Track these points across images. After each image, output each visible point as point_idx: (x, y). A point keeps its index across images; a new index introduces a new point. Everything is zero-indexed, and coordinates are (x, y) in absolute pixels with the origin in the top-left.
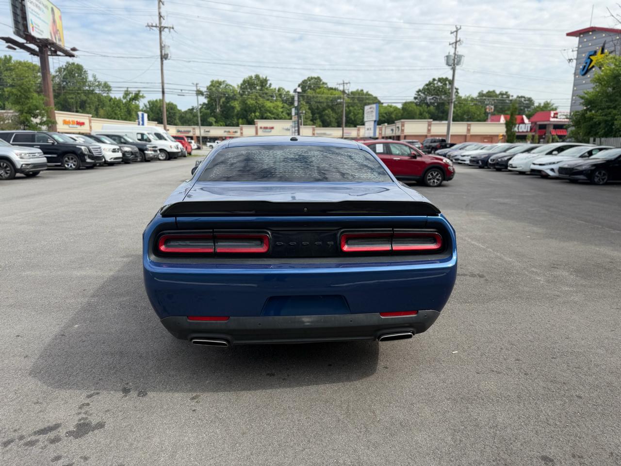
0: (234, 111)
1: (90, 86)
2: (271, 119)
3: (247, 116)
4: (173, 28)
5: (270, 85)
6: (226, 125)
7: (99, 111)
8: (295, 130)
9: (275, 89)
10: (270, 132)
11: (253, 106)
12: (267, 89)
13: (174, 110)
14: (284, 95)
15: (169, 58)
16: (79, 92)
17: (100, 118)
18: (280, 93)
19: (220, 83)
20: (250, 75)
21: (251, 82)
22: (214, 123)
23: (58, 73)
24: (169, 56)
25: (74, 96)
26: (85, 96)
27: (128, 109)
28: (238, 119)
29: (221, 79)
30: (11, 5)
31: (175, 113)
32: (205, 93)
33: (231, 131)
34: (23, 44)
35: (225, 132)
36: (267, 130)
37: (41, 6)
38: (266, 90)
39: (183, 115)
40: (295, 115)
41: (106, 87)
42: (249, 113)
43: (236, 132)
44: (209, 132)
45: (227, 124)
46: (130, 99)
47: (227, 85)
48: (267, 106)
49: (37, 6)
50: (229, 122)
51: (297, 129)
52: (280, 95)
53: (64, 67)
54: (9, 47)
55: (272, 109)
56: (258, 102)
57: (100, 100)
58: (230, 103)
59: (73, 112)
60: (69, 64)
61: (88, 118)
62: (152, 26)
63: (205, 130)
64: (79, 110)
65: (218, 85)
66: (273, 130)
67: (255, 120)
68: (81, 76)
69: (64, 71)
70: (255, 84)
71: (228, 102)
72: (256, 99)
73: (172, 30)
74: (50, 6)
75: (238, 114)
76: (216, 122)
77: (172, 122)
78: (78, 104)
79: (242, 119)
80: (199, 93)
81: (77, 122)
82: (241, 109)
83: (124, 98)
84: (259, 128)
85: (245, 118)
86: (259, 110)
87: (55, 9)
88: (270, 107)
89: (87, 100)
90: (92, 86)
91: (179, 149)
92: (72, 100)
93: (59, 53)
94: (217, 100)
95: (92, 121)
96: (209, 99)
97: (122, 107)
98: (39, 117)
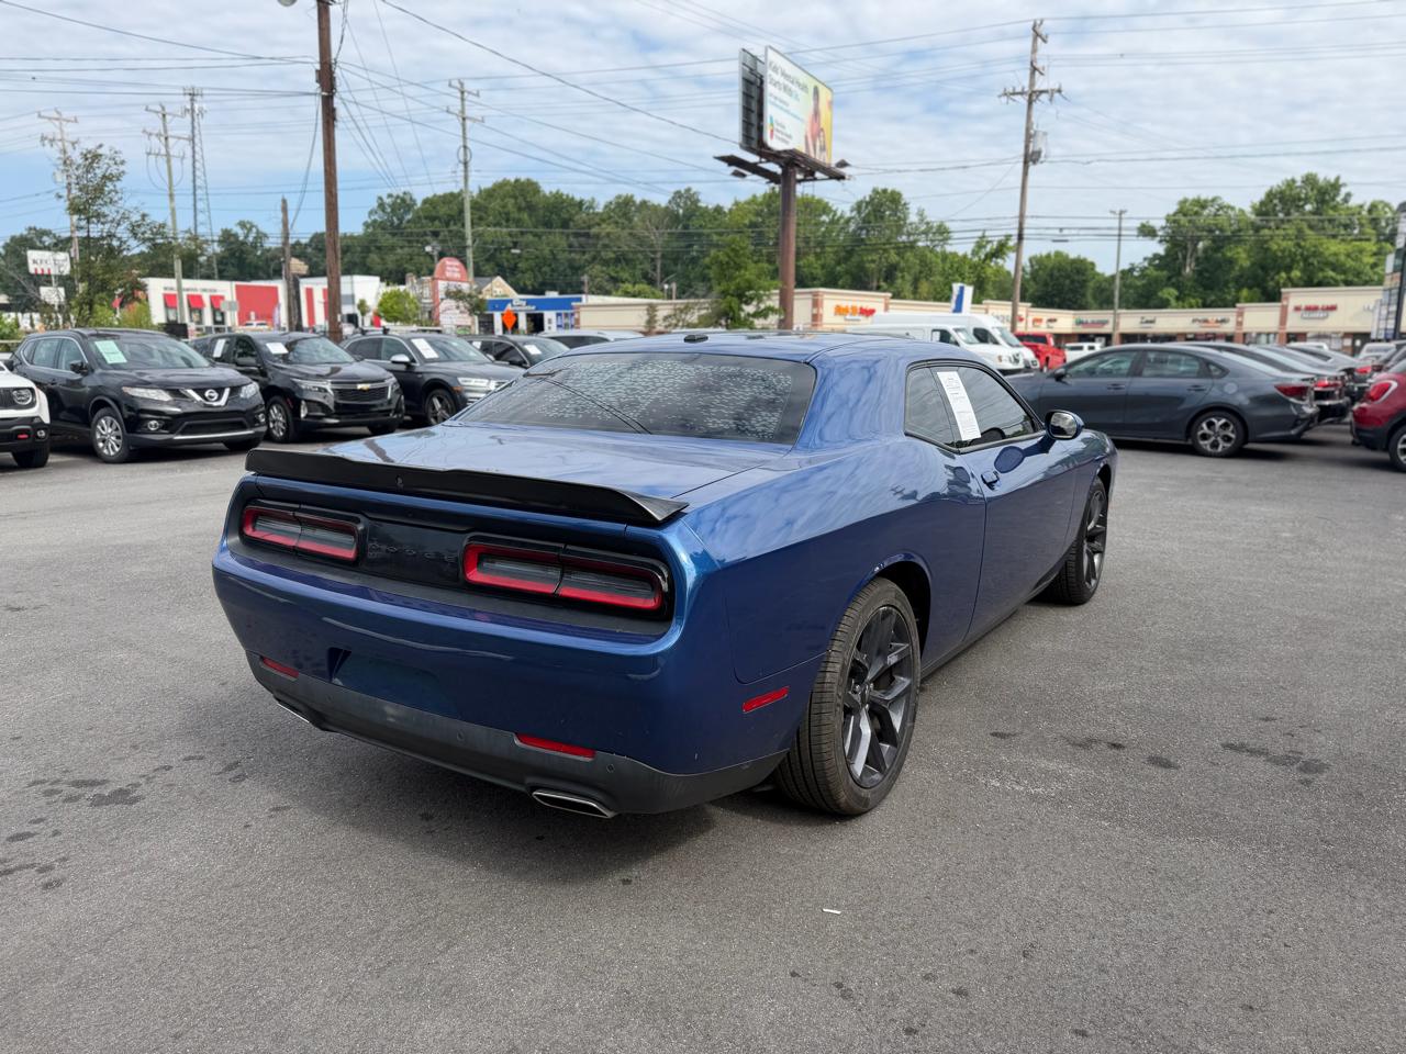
0: (1233, 268)
1: (909, 234)
2: (1336, 284)
3: (1264, 280)
4: (1059, 91)
5: (1348, 195)
6: (1205, 306)
7: (919, 285)
8: (1389, 313)
9: (1361, 207)
10: (1324, 318)
11: (1287, 253)
12: (1335, 208)
13: (1083, 274)
14: (1387, 219)
15: (1042, 159)
16: (887, 246)
17: (920, 299)
18: (1374, 215)
19: (1203, 205)
20: (1289, 178)
21: (1290, 195)
22: (1173, 302)
23: (854, 213)
24: (1043, 154)
25: (875, 257)
26: (898, 254)
27: (979, 277)
28: (1239, 290)
29: (1206, 195)
30: (741, 94)
31: (1085, 281)
32: (1160, 233)
33: (1210, 319)
34: (755, 164)
35: (1194, 321)
36: (1316, 314)
37: (794, 88)
38: (1331, 212)
39: (1104, 285)
40: (1395, 271)
41: (941, 234)
42: (1272, 273)
43: (1223, 321)
44: (1152, 322)
45: (1208, 302)
46: (986, 256)
47: (1221, 208)
48: (1327, 253)
49: (785, 88)
50: (1213, 298)
51: (1394, 308)
52: (1375, 222)
53: (868, 199)
54: (736, 174)
55: (1342, 258)
56: (1303, 244)
57: (925, 262)
58: (1224, 250)
59: (870, 289)
60: (878, 193)
61: (883, 300)
62: (1014, 94)
63: (1143, 318)
64: (882, 284)
65: (1196, 209)
66: (1332, 314)
67: (1283, 290)
68: (896, 215)
69: (866, 207)
70: (1300, 199)
71: (1218, 249)
72: (1300, 234)
73: (1056, 95)
74: (811, 84)
75: (1241, 276)
76: (1178, 299)
77: (1075, 303)
78: (883, 273)
79: (1250, 288)
80: (1147, 231)
81: (861, 309)
82: (1253, 264)
83: (975, 253)
84: (1291, 308)
85: (1258, 286)
86: (1301, 264)
87: (821, 88)
88: (1335, 254)
89: (898, 263)
90: (914, 234)
91: (1021, 362)
92: (873, 266)
93: (818, 175)
94: (1189, 246)
95: (891, 306)
96: (1169, 245)
97: (967, 274)
98: (755, 303)
